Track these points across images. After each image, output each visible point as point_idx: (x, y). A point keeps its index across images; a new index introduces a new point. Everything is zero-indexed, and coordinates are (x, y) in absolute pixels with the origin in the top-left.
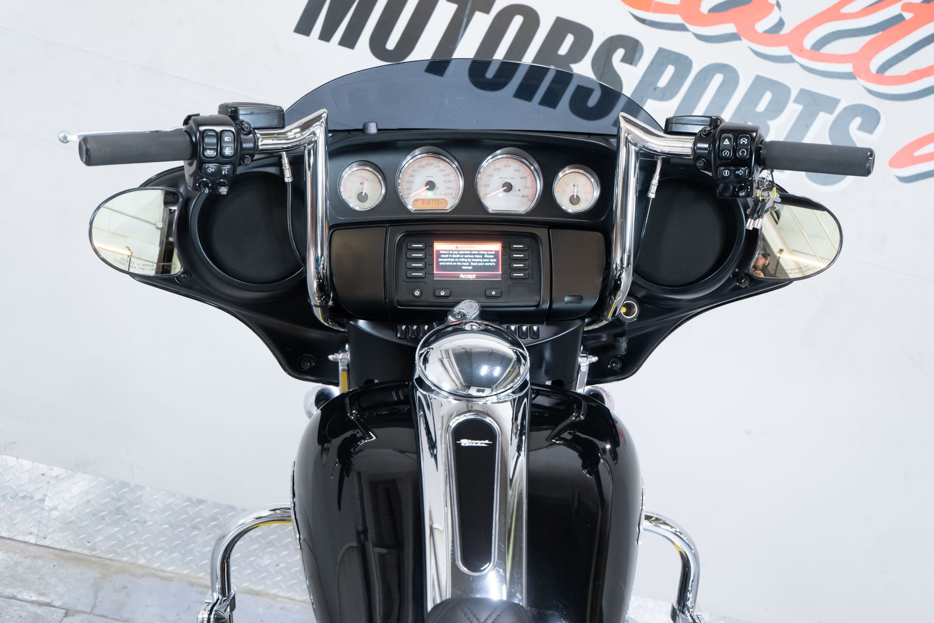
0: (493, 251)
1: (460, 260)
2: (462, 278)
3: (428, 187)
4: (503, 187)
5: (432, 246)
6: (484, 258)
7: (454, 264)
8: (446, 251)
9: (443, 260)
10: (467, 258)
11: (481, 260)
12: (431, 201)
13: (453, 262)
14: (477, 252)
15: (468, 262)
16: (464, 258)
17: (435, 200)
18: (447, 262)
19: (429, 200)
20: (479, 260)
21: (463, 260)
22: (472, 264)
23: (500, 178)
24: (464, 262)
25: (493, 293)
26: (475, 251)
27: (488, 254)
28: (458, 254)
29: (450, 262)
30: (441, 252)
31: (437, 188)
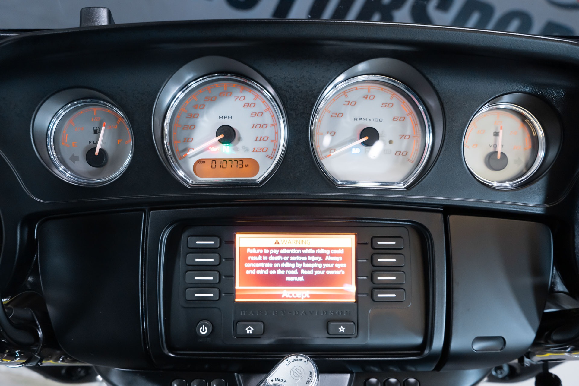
0: (341, 248)
1: (283, 265)
2: (285, 298)
3: (221, 136)
4: (361, 137)
5: (232, 242)
6: (324, 261)
7: (272, 272)
8: (257, 248)
9: (253, 265)
10: (294, 262)
11: (320, 266)
12: (229, 163)
13: (270, 269)
14: (313, 251)
15: (296, 268)
16: (290, 261)
17: (236, 160)
18: (260, 268)
19: (225, 161)
20: (315, 265)
21: (288, 265)
22: (303, 272)
23: (356, 119)
24: (290, 268)
25: (342, 329)
26: (309, 248)
27: (332, 255)
28: (279, 254)
29: (264, 268)
30: (249, 251)
31: (240, 139)
